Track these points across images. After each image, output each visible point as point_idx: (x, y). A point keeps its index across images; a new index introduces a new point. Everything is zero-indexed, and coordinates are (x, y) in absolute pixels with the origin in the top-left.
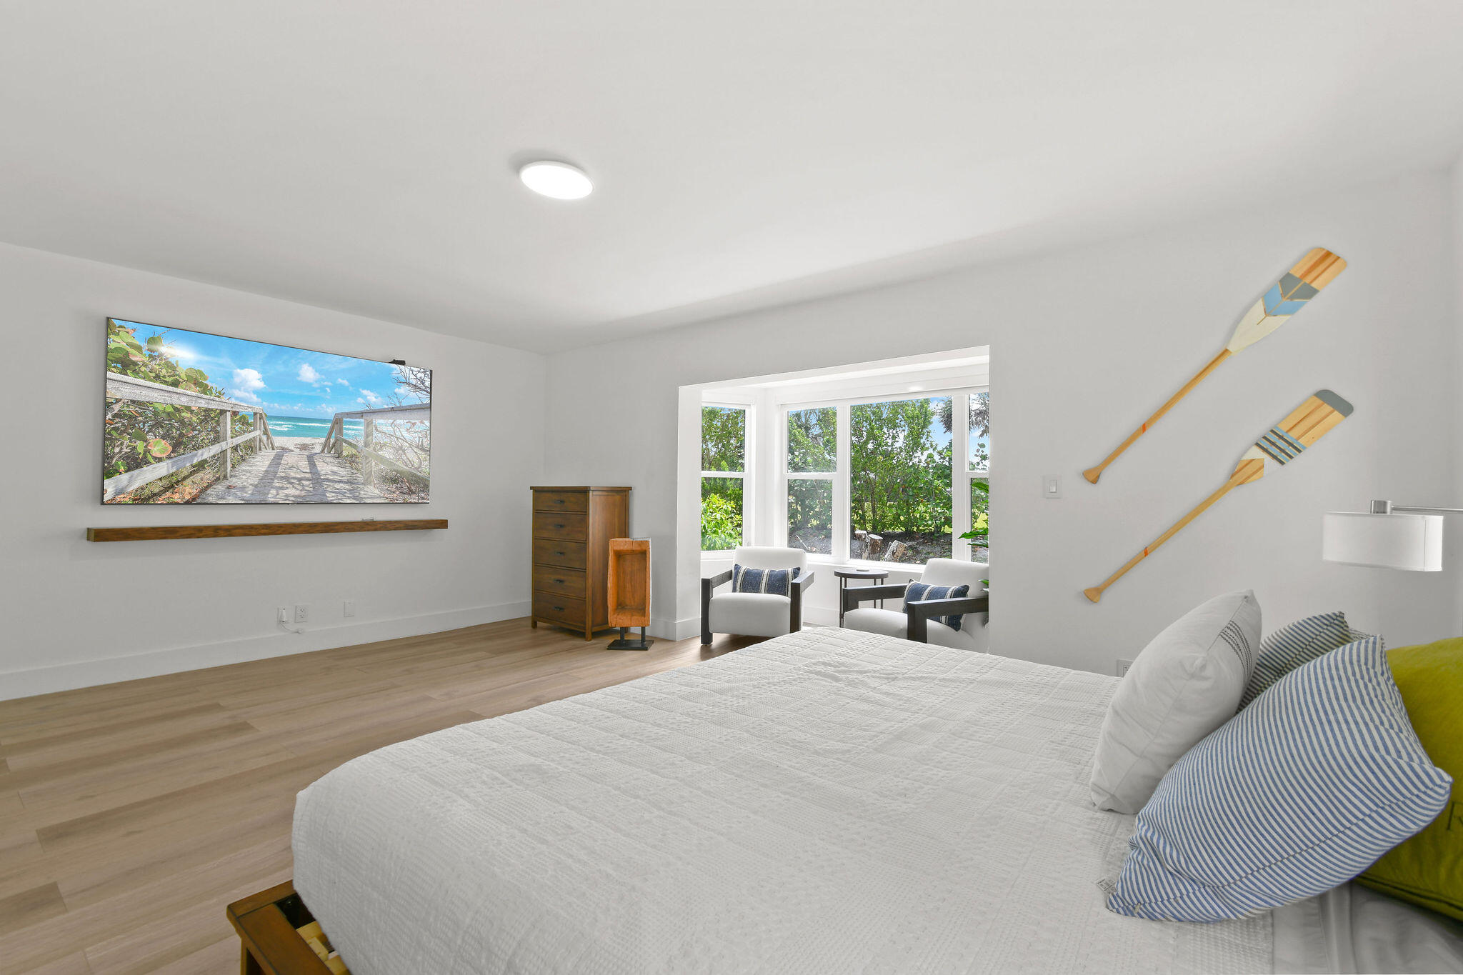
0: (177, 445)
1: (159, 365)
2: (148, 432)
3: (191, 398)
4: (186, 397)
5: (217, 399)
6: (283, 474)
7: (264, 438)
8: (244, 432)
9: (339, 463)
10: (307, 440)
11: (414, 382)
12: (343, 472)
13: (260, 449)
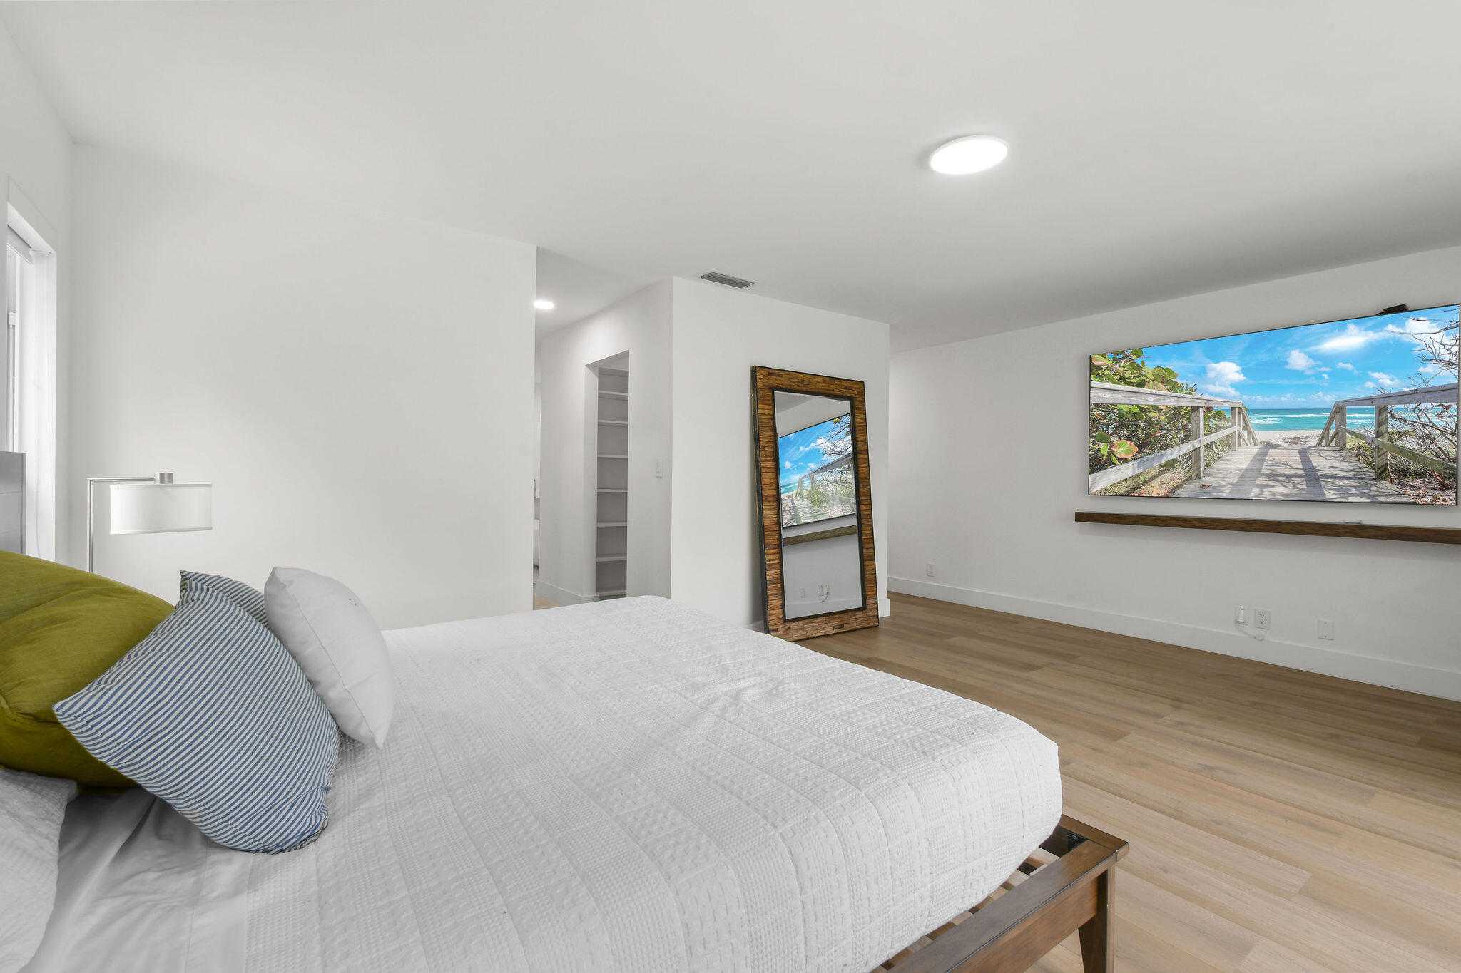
0: (1143, 446)
1: (1124, 367)
2: (1112, 434)
3: (1158, 397)
4: (1155, 397)
5: (1188, 396)
6: (1268, 472)
7: (1245, 433)
8: (1220, 428)
9: (1341, 456)
10: (1300, 433)
11: (1447, 358)
12: (1345, 466)
13: (1239, 445)
